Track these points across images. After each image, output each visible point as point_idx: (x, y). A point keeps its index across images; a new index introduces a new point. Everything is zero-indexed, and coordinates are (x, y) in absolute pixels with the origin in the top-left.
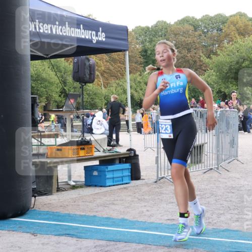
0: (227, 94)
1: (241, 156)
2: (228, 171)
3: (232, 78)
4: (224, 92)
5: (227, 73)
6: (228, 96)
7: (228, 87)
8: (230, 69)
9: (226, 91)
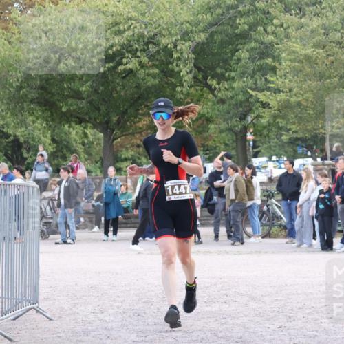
0: (22, 140)
1: (46, 299)
2: (11, 340)
3: (32, 101)
4: (15, 136)
5: (21, 88)
6: (24, 146)
7: (23, 123)
8: (27, 78)
9: (20, 133)
